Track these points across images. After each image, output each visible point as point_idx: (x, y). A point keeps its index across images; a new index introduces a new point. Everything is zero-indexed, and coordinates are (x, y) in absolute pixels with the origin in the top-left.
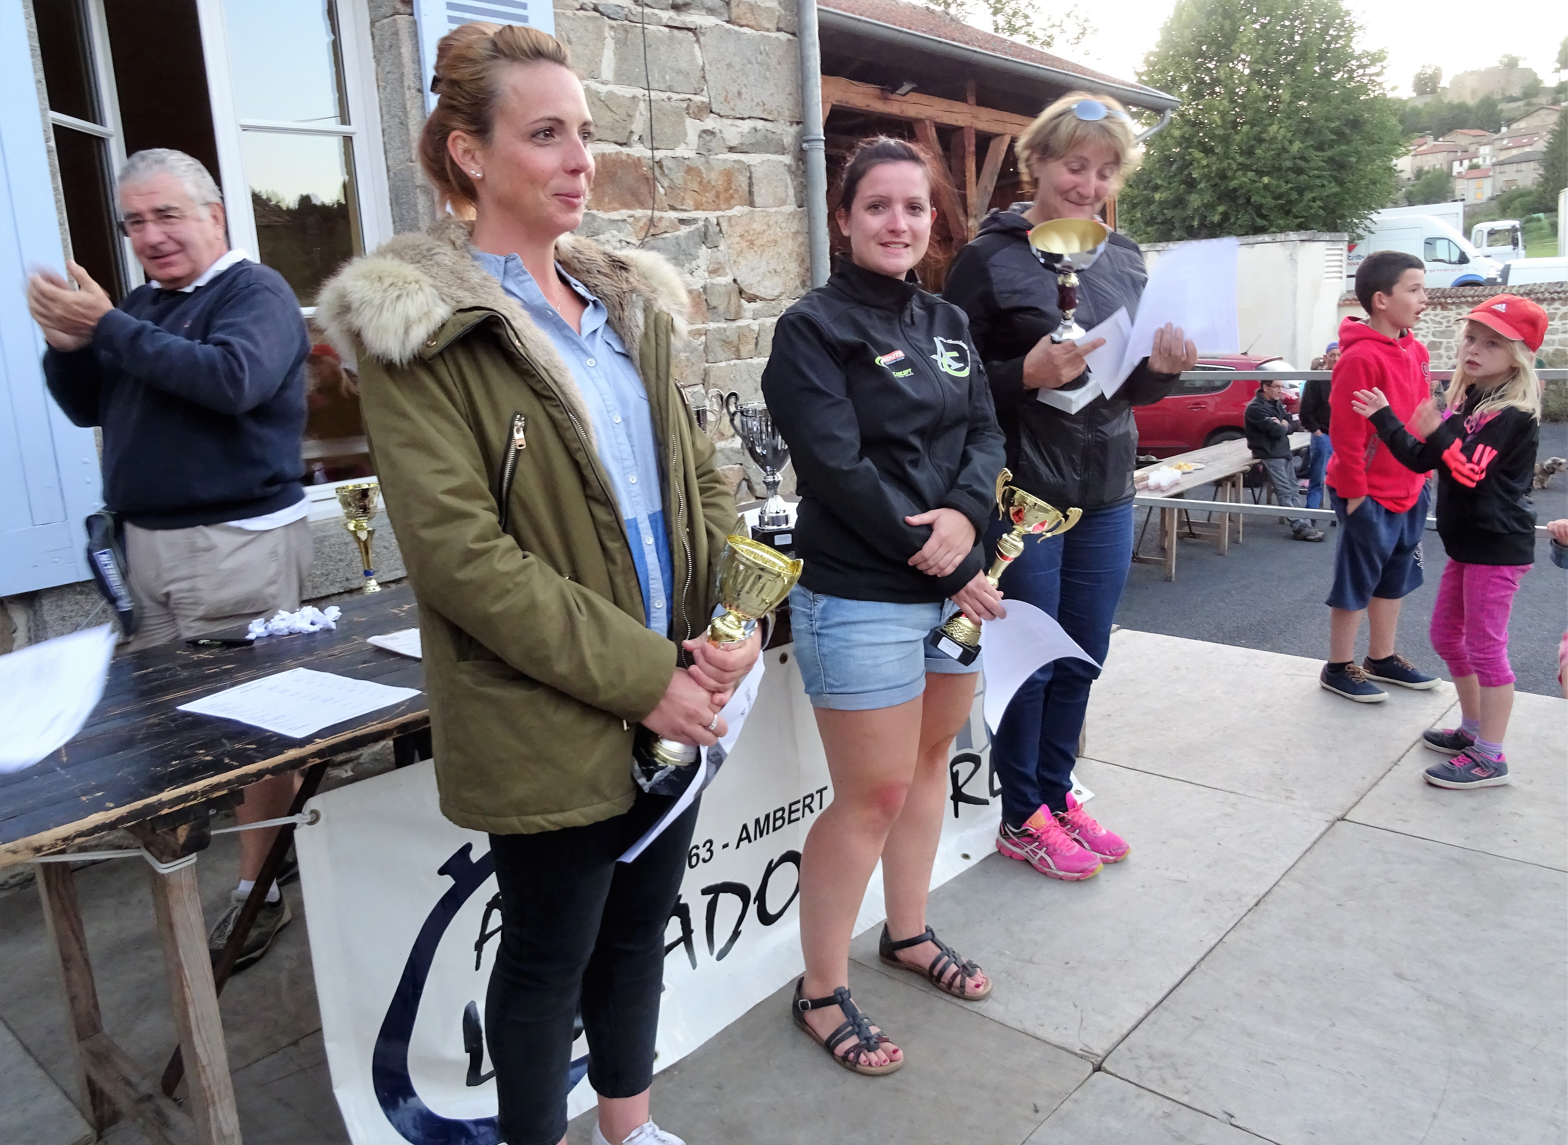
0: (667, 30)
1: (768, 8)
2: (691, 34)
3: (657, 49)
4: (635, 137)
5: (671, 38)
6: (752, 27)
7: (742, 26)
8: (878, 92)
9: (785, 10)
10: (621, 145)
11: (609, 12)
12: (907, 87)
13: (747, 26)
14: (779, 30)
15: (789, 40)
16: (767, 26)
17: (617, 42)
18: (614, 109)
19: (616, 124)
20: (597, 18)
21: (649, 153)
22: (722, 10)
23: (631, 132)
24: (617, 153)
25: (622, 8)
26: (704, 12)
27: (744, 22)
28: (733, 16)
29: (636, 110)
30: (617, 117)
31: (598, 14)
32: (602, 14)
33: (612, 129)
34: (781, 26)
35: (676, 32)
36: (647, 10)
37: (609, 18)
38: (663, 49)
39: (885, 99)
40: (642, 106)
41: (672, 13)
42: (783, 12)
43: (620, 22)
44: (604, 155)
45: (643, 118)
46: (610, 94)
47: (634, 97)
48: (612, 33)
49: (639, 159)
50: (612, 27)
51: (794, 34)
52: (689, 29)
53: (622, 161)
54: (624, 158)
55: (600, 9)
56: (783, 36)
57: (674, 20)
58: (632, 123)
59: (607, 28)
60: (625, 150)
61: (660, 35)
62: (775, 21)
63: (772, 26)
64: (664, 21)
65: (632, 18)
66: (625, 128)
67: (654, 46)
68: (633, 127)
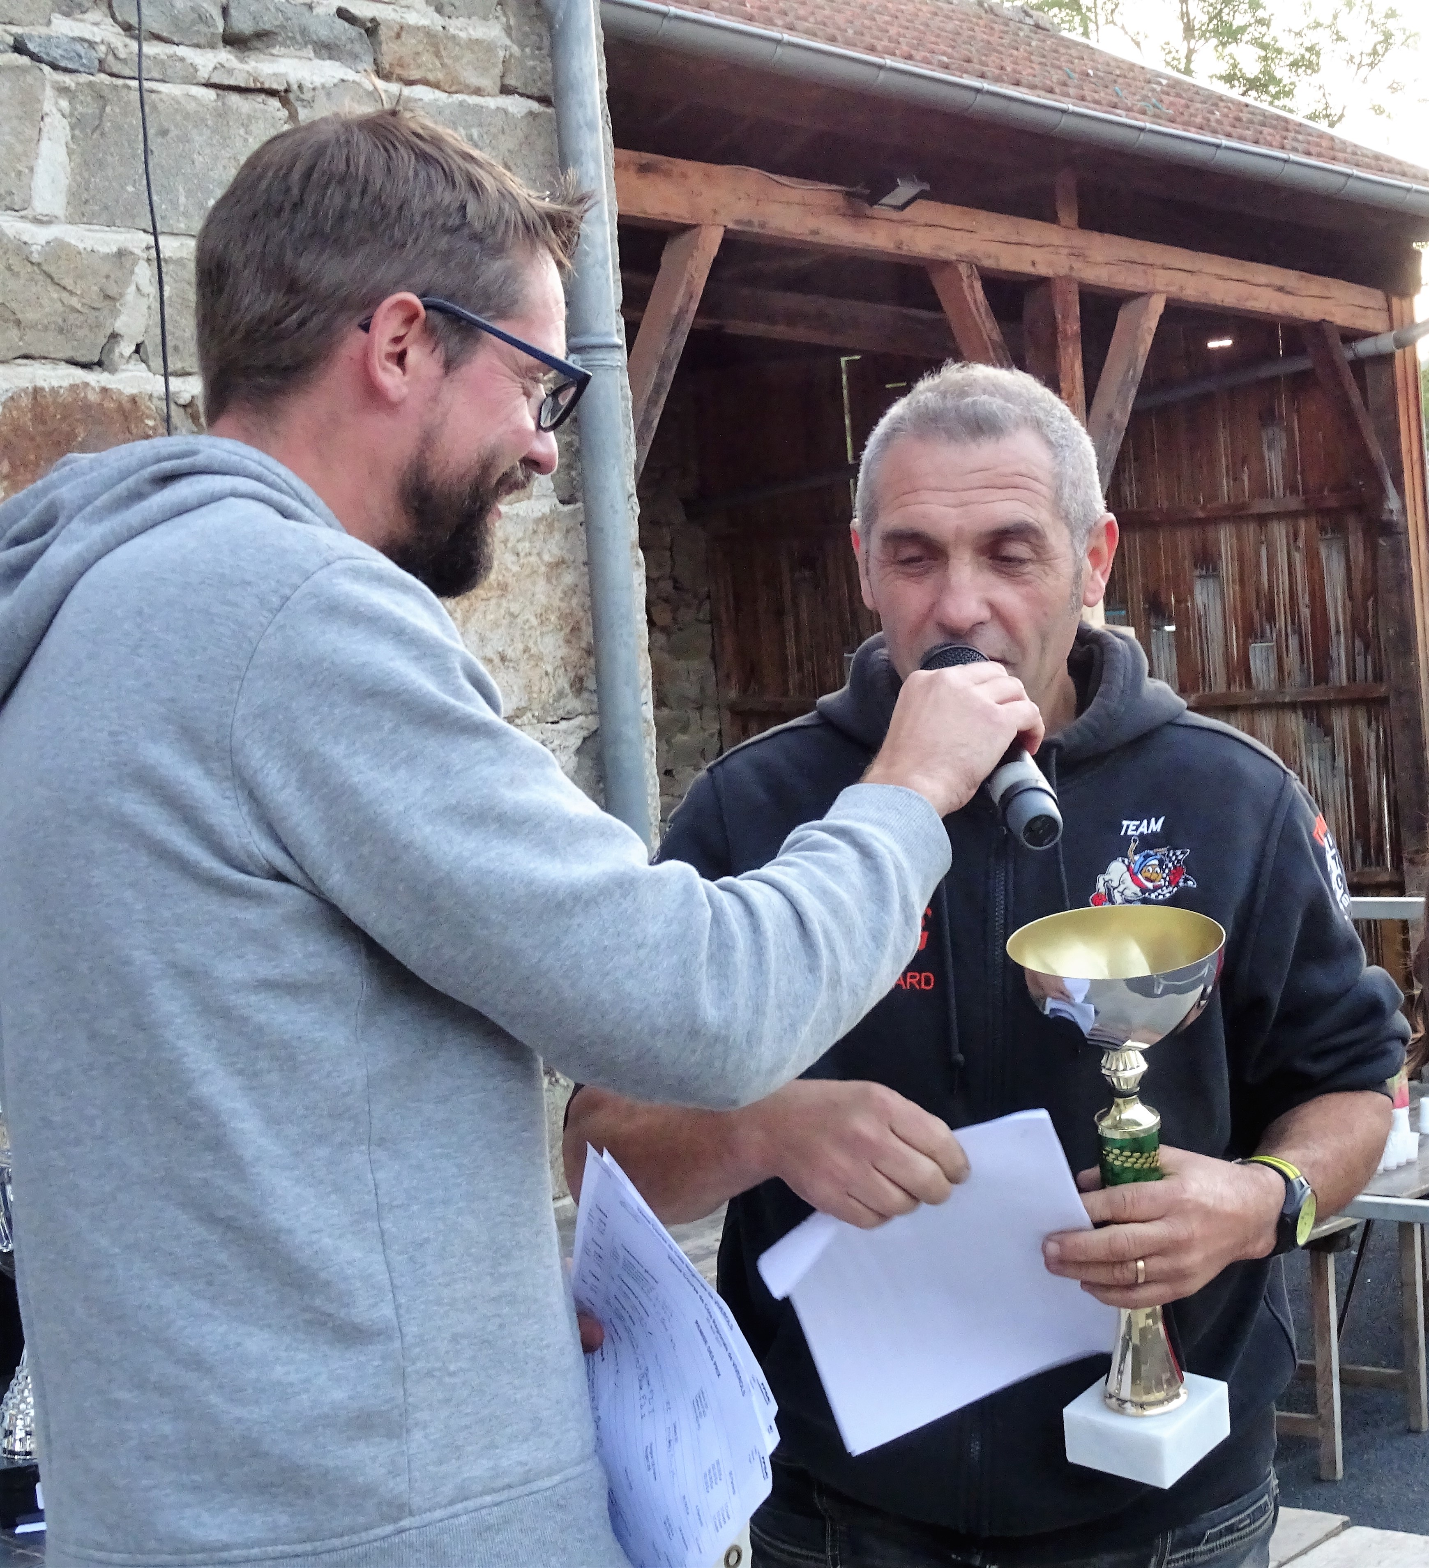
0: (211, 94)
1: (477, 41)
2: (275, 103)
3: (185, 139)
4: (126, 348)
5: (222, 114)
6: (436, 86)
7: (410, 83)
8: (840, 201)
9: (522, 47)
10: (86, 366)
11: (56, 54)
13: (426, 82)
14: (506, 90)
15: (531, 113)
16: (474, 80)
17: (77, 123)
18: (68, 282)
19: (72, 318)
20: (23, 69)
21: (156, 385)
22: (357, 48)
23: (114, 337)
24: (73, 388)
25: (92, 44)
26: (309, 51)
27: (415, 75)
28: (386, 63)
29: (127, 284)
30: (74, 302)
31: (25, 60)
32: (34, 57)
33: (61, 331)
34: (512, 81)
35: (234, 99)
36: (152, 49)
37: (55, 67)
38: (199, 138)
40: (144, 274)
41: (225, 56)
42: (516, 50)
43: (84, 78)
44: (37, 392)
45: (144, 303)
46: (57, 249)
47: (121, 254)
48: (64, 104)
49: (133, 400)
50: (63, 90)
51: (544, 100)
52: (272, 93)
53: (87, 407)
54: (93, 397)
55: (31, 46)
56: (517, 106)
57: (230, 72)
58: (115, 313)
59: (49, 92)
60: (95, 379)
61: (191, 106)
62: (498, 70)
63: (489, 82)
64: (203, 74)
65: (117, 68)
66: (99, 326)
67: (174, 133)
68: (120, 325)
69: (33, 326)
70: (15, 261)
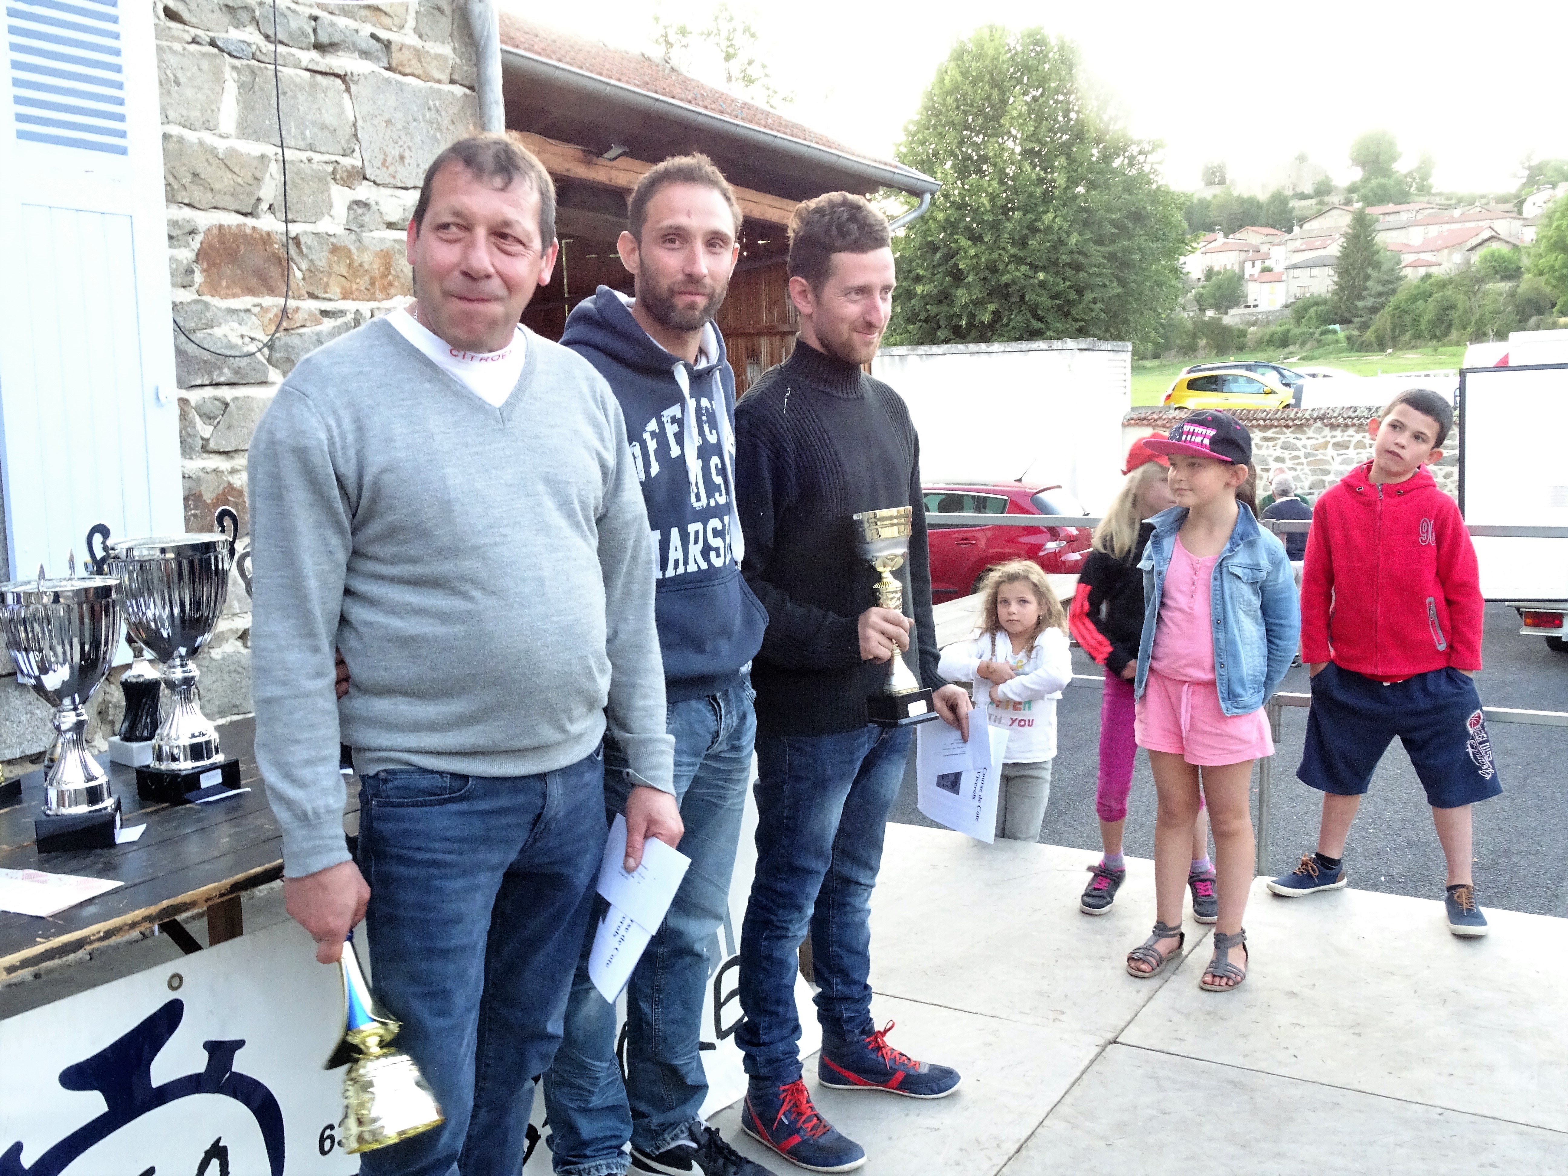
0: (308, 74)
1: (440, 55)
2: (338, 81)
3: (295, 97)
4: (264, 206)
5: (313, 85)
6: (418, 77)
7: (405, 75)
8: (580, 154)
9: (461, 58)
10: (245, 214)
11: (231, 48)
12: (615, 151)
13: (413, 75)
14: (452, 82)
15: (465, 95)
16: (437, 75)
17: (241, 86)
18: (236, 169)
19: (239, 189)
20: (215, 56)
21: (281, 227)
22: (380, 54)
23: (259, 200)
24: (239, 226)
25: (249, 44)
26: (356, 55)
27: (408, 71)
28: (394, 63)
29: (265, 172)
30: (239, 180)
31: (215, 50)
32: (221, 50)
33: (232, 195)
34: (456, 77)
35: (319, 78)
36: (281, 49)
37: (230, 55)
38: (302, 97)
39: (589, 163)
40: (274, 168)
41: (314, 54)
42: (458, 60)
43: (245, 62)
44: (221, 227)
45: (274, 183)
46: (232, 152)
47: (263, 156)
48: (235, 75)
49: (268, 234)
50: (234, 68)
51: (471, 88)
52: (337, 76)
53: (245, 236)
54: (248, 231)
55: (219, 43)
56: (459, 91)
57: (318, 63)
58: (259, 187)
59: (227, 69)
60: (250, 222)
61: (298, 80)
62: (449, 71)
63: (445, 77)
64: (304, 64)
65: (261, 57)
66: (250, 194)
67: (289, 94)
68: (262, 194)
69: (219, 192)
70: (210, 157)
